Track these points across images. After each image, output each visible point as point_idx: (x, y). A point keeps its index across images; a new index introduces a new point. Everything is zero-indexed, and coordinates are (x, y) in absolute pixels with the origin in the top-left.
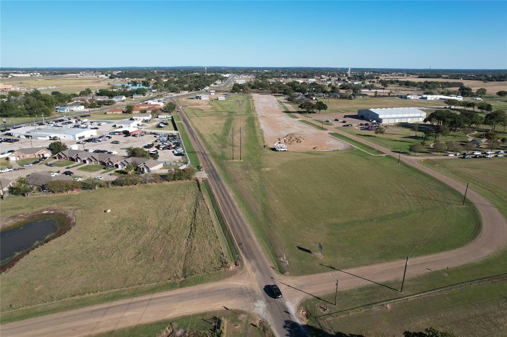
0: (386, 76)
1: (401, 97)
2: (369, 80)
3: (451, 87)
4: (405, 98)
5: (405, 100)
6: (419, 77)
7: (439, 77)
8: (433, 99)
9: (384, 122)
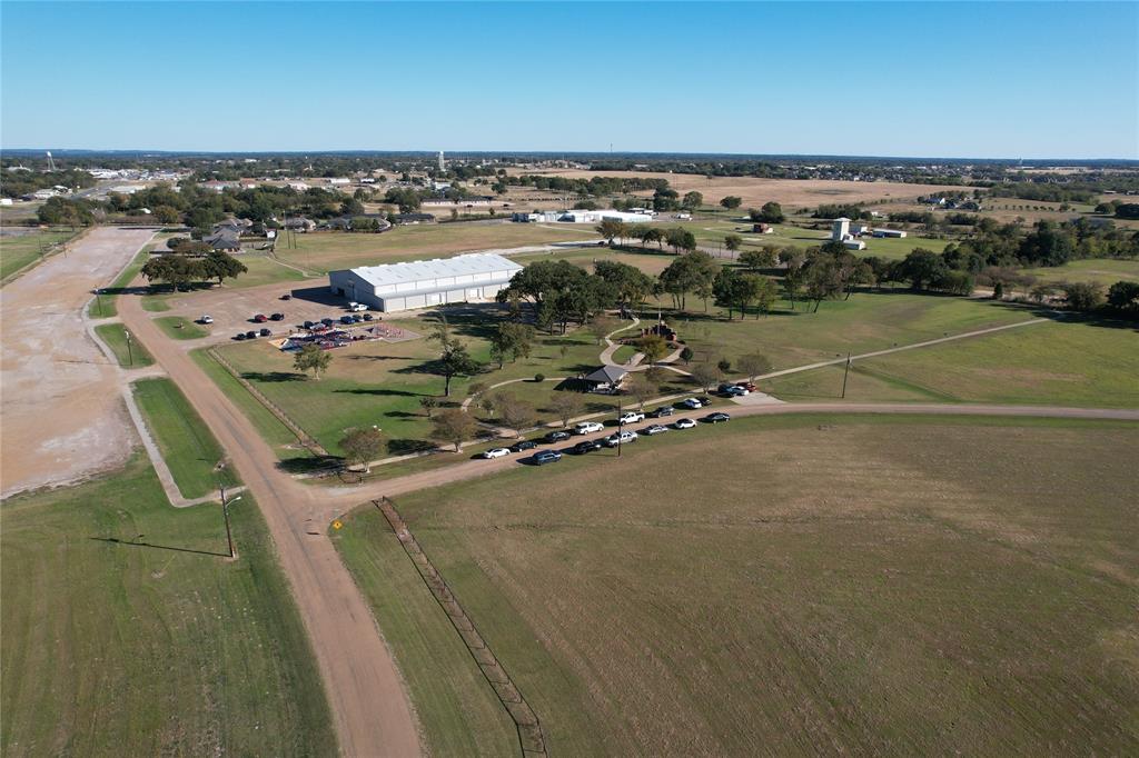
0: (525, 167)
1: (516, 218)
2: (476, 178)
3: (644, 189)
4: (524, 219)
5: (519, 226)
6: (592, 169)
7: (629, 167)
8: (587, 220)
9: (392, 308)
